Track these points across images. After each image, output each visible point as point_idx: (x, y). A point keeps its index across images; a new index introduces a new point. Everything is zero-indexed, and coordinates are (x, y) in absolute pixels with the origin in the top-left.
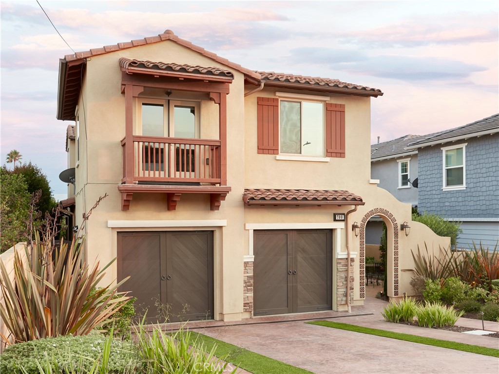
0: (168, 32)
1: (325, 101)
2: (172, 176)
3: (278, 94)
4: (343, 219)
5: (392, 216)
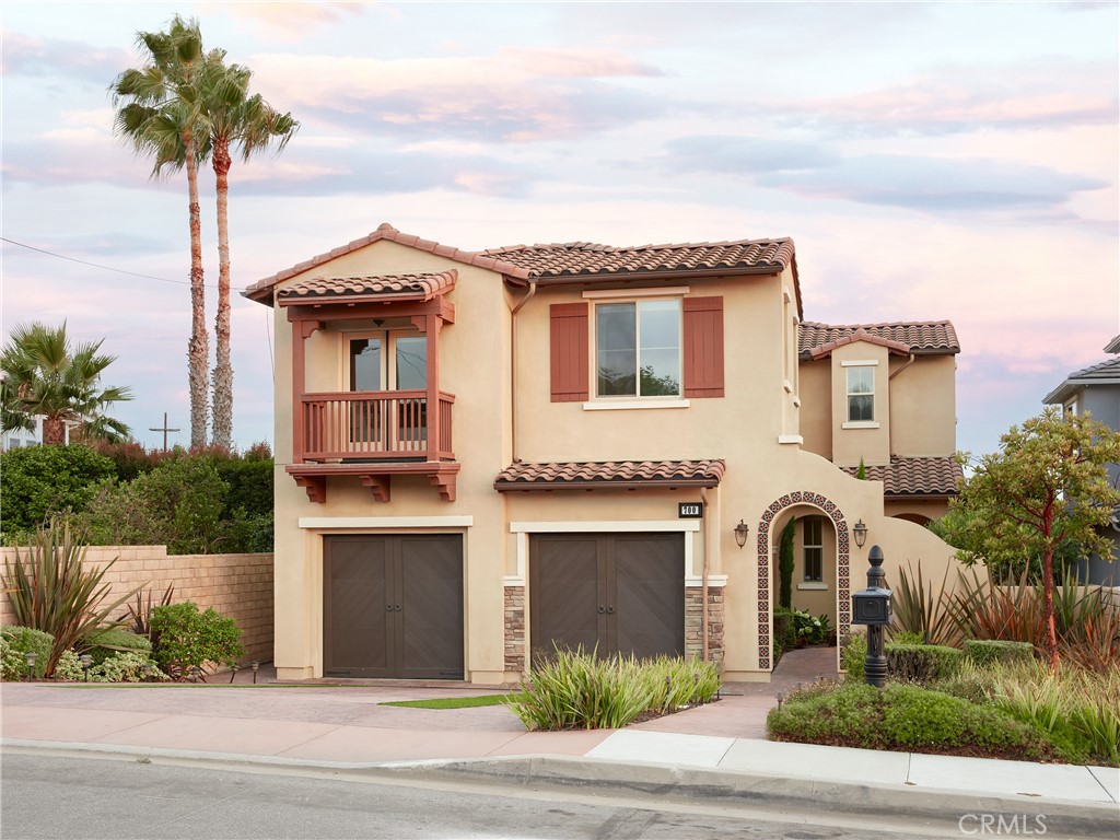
0: (383, 227)
1: (682, 295)
2: (394, 449)
3: (586, 295)
4: (697, 513)
5: (835, 507)
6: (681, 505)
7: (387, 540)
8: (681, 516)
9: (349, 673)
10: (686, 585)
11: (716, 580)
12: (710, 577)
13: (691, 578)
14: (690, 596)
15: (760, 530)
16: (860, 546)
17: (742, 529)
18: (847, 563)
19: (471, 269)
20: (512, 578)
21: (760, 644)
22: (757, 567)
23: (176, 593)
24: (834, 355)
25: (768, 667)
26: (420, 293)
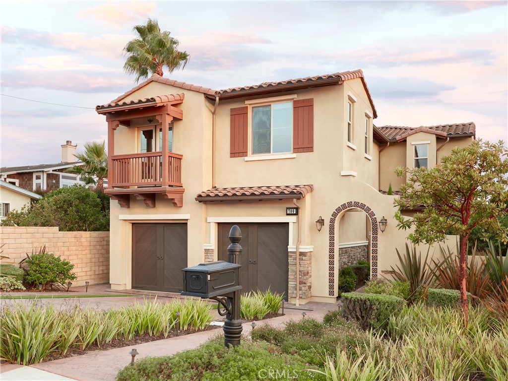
1: (293, 99)
3: (247, 102)
4: (295, 213)
5: (370, 209)
6: (287, 208)
7: (157, 225)
8: (287, 214)
9: (142, 287)
10: (289, 250)
11: (303, 248)
12: (300, 247)
13: (291, 248)
14: (291, 256)
15: (330, 222)
16: (383, 231)
17: (321, 222)
18: (377, 241)
19: (190, 92)
20: (207, 245)
21: (330, 283)
22: (329, 242)
23: (47, 250)
24: (408, 139)
25: (333, 295)
26: (154, 102)
